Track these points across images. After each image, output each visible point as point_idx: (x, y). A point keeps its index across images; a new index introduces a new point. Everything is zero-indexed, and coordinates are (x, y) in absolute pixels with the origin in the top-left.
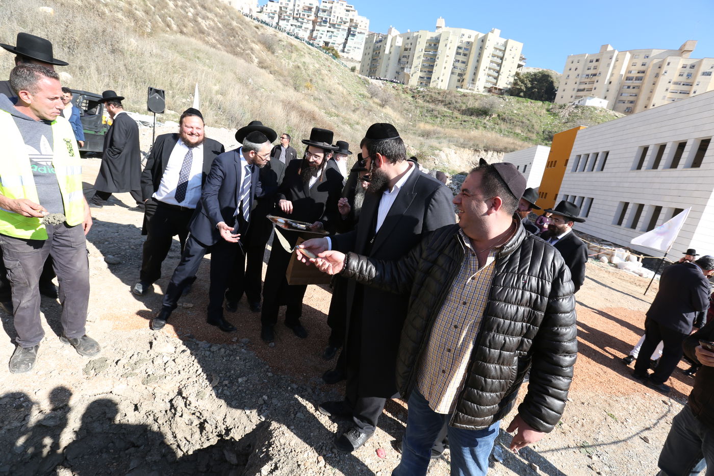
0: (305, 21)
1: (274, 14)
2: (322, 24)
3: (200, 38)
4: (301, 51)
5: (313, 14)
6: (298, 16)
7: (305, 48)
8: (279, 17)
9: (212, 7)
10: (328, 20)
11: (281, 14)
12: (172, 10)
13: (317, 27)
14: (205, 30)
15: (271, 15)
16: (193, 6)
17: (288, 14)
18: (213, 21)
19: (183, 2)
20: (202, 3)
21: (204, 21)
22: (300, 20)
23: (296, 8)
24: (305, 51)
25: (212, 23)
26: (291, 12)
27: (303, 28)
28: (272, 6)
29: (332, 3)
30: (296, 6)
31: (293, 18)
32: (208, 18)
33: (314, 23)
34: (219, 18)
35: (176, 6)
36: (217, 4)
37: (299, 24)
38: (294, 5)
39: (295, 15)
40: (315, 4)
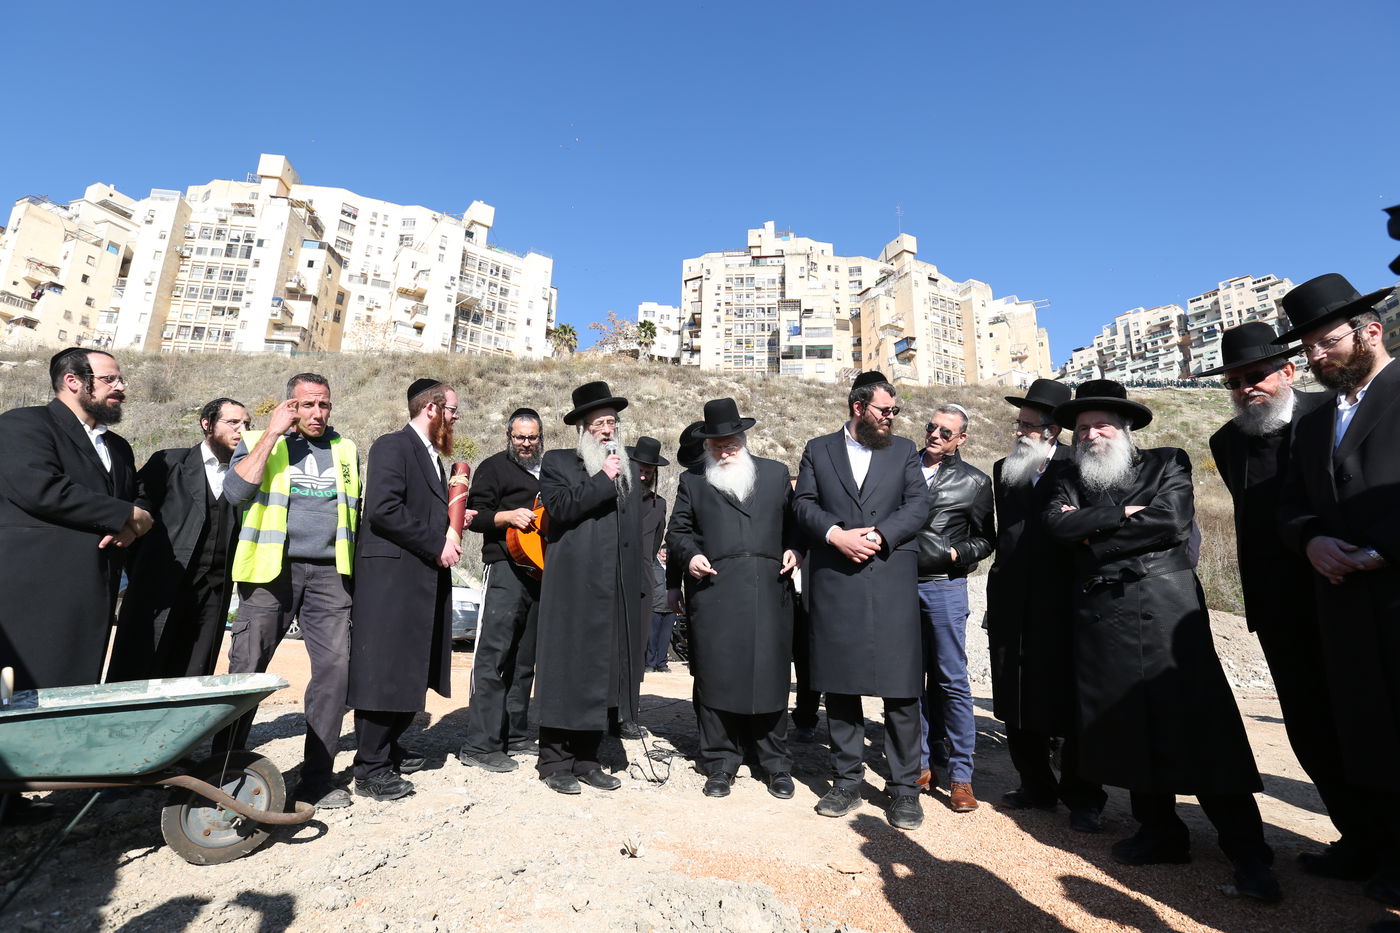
0: (1162, 351)
1: (1089, 368)
2: (1204, 341)
4: (1169, 405)
5: (1175, 333)
6: (1143, 349)
7: (1177, 396)
8: (1103, 369)
9: (970, 399)
10: (1218, 327)
11: (1105, 362)
12: (908, 428)
13: (1194, 352)
15: (1083, 372)
17: (1119, 355)
18: (977, 419)
19: (922, 410)
22: (1148, 355)
23: (1133, 338)
24: (1178, 402)
26: (1125, 350)
27: (1161, 366)
28: (1082, 357)
29: (1215, 294)
30: (1132, 334)
31: (1133, 358)
33: (1184, 347)
34: (986, 412)
35: (914, 419)
36: (978, 391)
37: (1150, 363)
38: (1128, 336)
39: (1135, 351)
40: (1174, 313)
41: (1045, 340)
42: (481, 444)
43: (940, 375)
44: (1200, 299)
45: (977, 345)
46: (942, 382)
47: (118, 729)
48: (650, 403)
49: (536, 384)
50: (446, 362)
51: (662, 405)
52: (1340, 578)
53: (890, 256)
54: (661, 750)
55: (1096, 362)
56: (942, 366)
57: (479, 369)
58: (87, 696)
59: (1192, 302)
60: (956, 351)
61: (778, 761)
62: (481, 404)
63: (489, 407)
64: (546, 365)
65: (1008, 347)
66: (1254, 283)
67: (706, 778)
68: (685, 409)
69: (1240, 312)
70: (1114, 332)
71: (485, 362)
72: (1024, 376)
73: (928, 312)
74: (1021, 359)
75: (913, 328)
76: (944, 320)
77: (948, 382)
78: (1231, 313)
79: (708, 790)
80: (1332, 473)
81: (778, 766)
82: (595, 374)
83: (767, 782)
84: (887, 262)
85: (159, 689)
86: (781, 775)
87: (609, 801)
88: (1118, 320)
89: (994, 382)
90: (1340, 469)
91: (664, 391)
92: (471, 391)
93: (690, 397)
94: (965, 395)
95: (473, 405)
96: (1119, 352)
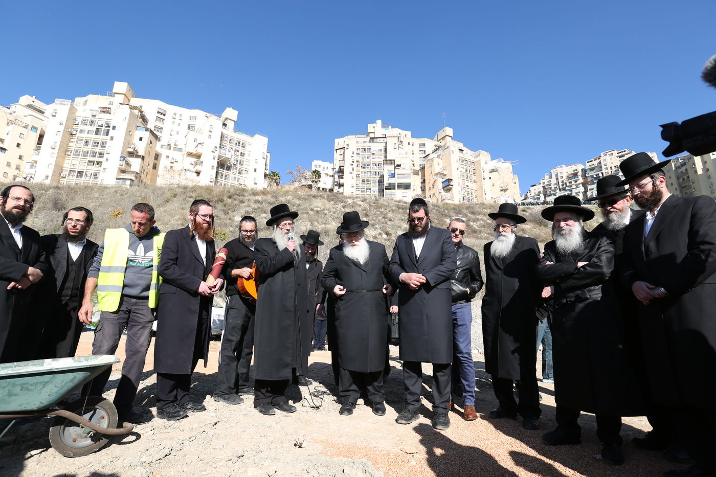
0: (574, 187)
1: (538, 195)
3: (474, 237)
5: (580, 178)
6: (565, 186)
8: (545, 196)
9: (480, 210)
11: (546, 192)
13: (589, 187)
14: (477, 229)
15: (536, 197)
16: (465, 215)
17: (553, 188)
18: (483, 220)
20: (472, 210)
21: (475, 223)
22: (567, 188)
23: (560, 180)
25: (482, 222)
26: (556, 186)
28: (535, 189)
29: (599, 159)
30: (559, 178)
31: (560, 190)
32: (478, 219)
33: (584, 185)
36: (484, 206)
38: (557, 179)
39: (561, 187)
40: (579, 168)
41: (517, 181)
42: (230, 233)
43: (465, 198)
44: (592, 161)
45: (483, 183)
46: (466, 202)
47: (26, 386)
48: (318, 212)
49: (259, 202)
50: (212, 190)
51: (324, 213)
52: (647, 302)
53: (439, 138)
54: (319, 392)
55: (542, 192)
56: (466, 194)
57: (229, 194)
58: (10, 369)
59: (588, 162)
60: (473, 186)
61: (378, 396)
62: (230, 212)
63: (234, 214)
64: (264, 192)
65: (498, 185)
66: (618, 153)
67: (341, 406)
68: (336, 215)
69: (611, 168)
70: (551, 177)
71: (232, 190)
72: (506, 199)
73: (459, 166)
74: (505, 190)
75: (451, 174)
76: (466, 170)
77: (469, 201)
78: (607, 168)
79: (341, 412)
80: (643, 250)
81: (377, 399)
82: (289, 197)
83: (372, 407)
84: (438, 141)
85: (50, 364)
86: (379, 403)
87: (290, 418)
88: (552, 171)
89: (492, 202)
90: (647, 248)
91: (325, 206)
92: (225, 205)
93: (338, 209)
94: (477, 209)
95: (226, 213)
96: (553, 187)
